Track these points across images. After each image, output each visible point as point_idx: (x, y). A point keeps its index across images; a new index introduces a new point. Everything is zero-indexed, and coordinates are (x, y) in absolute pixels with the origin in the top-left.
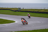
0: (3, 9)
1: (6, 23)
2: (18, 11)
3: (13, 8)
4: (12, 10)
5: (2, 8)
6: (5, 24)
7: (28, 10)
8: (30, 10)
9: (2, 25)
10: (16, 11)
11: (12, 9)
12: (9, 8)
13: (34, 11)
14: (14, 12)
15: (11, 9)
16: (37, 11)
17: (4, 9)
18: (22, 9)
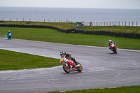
0: (31, 24)
1: (39, 67)
2: (75, 32)
3: (62, 24)
4: (58, 29)
5: (30, 22)
6: (38, 69)
7: (105, 30)
8: (111, 30)
9: (28, 70)
10: (68, 31)
11: (58, 27)
12: (50, 23)
13: (123, 31)
14: (64, 34)
15: (54, 26)
16: (130, 31)
17: (36, 24)
18: (87, 27)
